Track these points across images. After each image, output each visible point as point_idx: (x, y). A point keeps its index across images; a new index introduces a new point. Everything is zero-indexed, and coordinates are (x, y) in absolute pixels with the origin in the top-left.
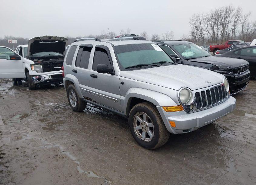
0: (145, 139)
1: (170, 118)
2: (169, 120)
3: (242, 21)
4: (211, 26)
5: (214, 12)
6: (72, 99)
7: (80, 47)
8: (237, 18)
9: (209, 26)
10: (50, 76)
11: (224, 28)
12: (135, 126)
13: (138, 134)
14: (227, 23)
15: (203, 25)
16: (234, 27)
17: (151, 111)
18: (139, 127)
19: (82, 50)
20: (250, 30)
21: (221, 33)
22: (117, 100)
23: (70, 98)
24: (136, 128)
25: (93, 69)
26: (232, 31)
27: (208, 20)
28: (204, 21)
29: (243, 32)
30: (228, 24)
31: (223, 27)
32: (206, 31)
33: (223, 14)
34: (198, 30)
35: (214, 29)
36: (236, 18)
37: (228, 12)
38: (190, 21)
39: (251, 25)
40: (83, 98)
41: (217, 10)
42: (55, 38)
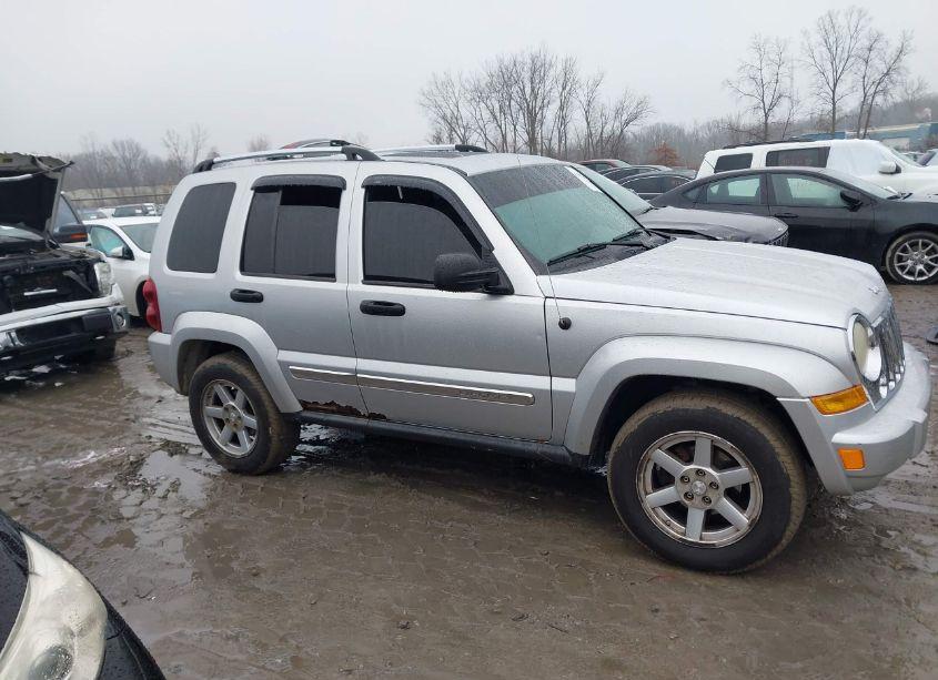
0: (701, 539)
1: (841, 437)
2: (839, 447)
3: (584, 99)
4: (492, 113)
5: (495, 68)
6: (221, 423)
7: (261, 189)
8: (568, 88)
9: (486, 115)
10: (14, 334)
11: (533, 118)
12: (647, 494)
13: (663, 520)
14: (539, 103)
15: (466, 112)
16: (563, 120)
17: (745, 421)
18: (668, 494)
19: (279, 201)
20: (608, 128)
21: (526, 137)
22: (530, 396)
23: (206, 419)
24: (654, 499)
25: (369, 278)
26: (556, 133)
27: (479, 95)
28: (469, 97)
29: (590, 135)
30: (541, 108)
31: (530, 112)
32: (479, 131)
33: (526, 76)
34: (452, 129)
35: (503, 126)
36: (564, 89)
37: (538, 70)
38: (423, 98)
39: (610, 113)
40: (299, 408)
41: (501, 61)
42: (10, 160)
